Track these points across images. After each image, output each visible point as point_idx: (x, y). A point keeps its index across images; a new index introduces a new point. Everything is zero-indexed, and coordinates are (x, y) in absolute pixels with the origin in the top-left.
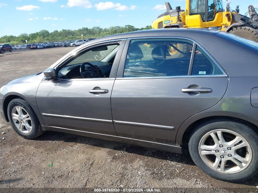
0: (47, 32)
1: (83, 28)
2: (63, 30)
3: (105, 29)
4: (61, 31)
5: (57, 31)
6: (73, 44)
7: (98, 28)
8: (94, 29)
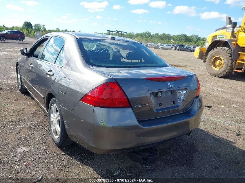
0: (149, 34)
1: (182, 34)
2: (164, 34)
3: (203, 38)
4: (161, 35)
5: (158, 34)
6: (162, 47)
7: (197, 36)
8: (192, 36)
